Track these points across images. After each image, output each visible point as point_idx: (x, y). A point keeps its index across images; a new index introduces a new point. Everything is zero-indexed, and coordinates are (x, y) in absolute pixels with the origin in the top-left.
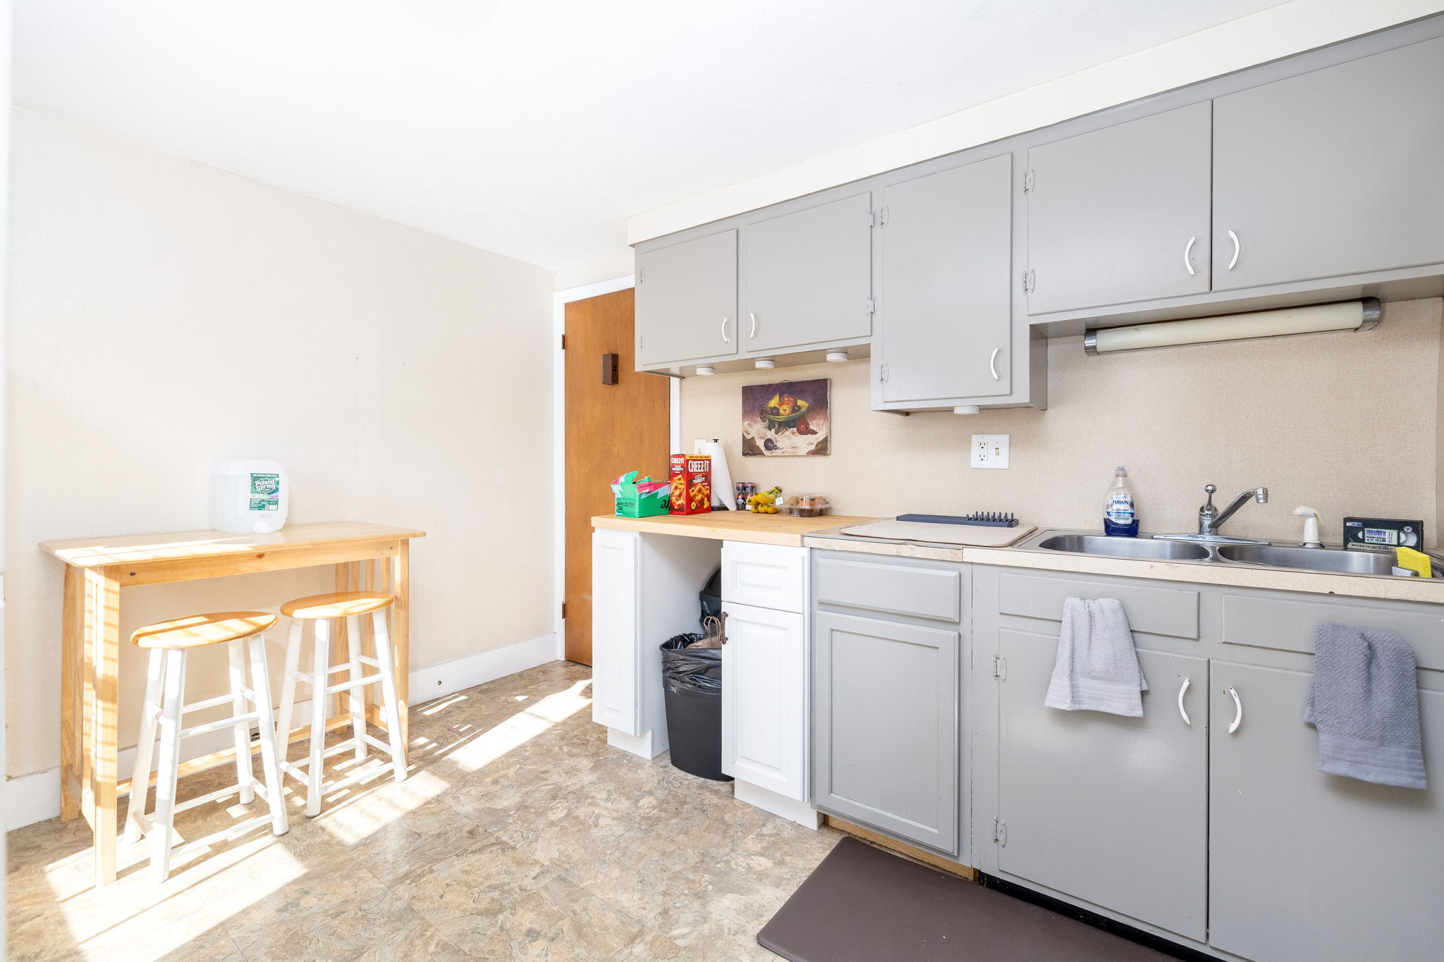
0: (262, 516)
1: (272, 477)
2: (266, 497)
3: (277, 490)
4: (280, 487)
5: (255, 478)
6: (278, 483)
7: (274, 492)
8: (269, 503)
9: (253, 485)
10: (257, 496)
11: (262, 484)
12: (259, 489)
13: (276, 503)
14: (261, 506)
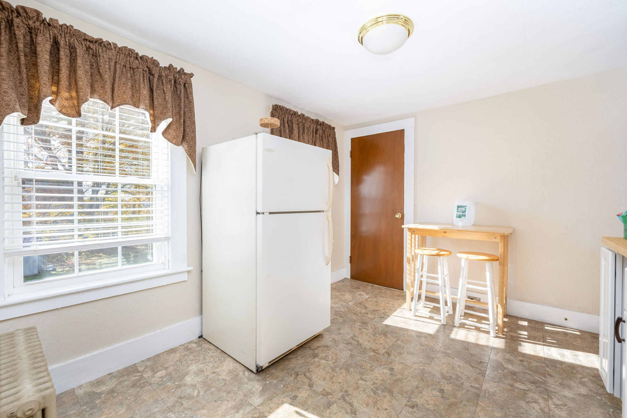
0: (461, 220)
1: (464, 207)
2: (461, 214)
3: (465, 211)
4: (467, 210)
5: (458, 207)
6: (466, 209)
7: (464, 212)
8: (463, 216)
9: (458, 209)
10: (458, 213)
11: (460, 209)
12: (459, 211)
13: (465, 216)
14: (460, 217)
